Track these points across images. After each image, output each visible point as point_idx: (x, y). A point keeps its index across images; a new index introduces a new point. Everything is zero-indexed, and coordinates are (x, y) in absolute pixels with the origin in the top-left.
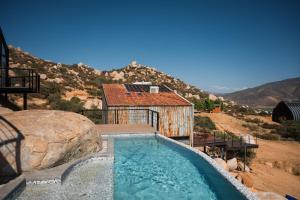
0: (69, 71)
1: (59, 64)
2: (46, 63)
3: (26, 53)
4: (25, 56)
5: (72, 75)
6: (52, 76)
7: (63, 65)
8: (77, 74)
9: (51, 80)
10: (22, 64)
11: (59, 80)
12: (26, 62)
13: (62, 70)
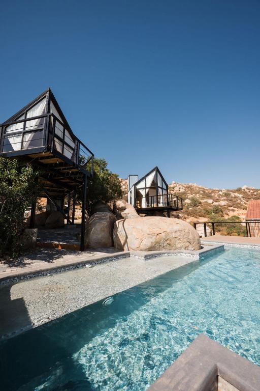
0: (233, 195)
1: (224, 190)
2: (214, 191)
3: (200, 186)
4: (199, 188)
5: (235, 197)
6: (217, 200)
7: (228, 191)
8: (241, 196)
9: (216, 204)
10: (196, 194)
11: (223, 203)
12: (198, 192)
13: (227, 195)
